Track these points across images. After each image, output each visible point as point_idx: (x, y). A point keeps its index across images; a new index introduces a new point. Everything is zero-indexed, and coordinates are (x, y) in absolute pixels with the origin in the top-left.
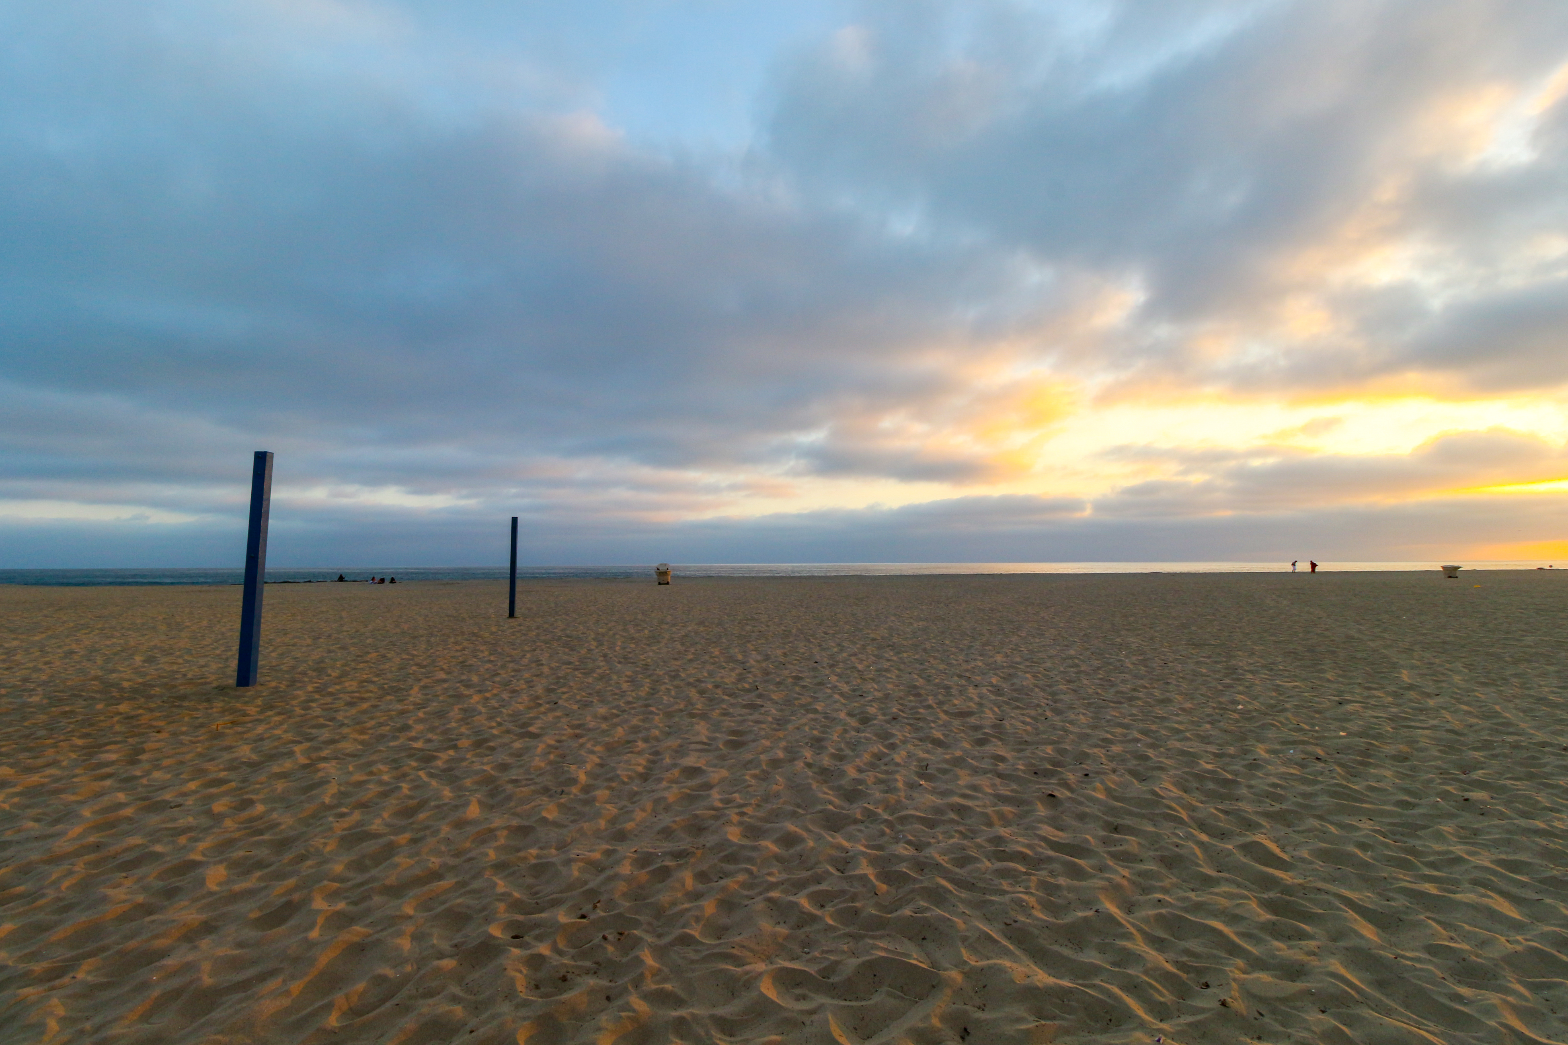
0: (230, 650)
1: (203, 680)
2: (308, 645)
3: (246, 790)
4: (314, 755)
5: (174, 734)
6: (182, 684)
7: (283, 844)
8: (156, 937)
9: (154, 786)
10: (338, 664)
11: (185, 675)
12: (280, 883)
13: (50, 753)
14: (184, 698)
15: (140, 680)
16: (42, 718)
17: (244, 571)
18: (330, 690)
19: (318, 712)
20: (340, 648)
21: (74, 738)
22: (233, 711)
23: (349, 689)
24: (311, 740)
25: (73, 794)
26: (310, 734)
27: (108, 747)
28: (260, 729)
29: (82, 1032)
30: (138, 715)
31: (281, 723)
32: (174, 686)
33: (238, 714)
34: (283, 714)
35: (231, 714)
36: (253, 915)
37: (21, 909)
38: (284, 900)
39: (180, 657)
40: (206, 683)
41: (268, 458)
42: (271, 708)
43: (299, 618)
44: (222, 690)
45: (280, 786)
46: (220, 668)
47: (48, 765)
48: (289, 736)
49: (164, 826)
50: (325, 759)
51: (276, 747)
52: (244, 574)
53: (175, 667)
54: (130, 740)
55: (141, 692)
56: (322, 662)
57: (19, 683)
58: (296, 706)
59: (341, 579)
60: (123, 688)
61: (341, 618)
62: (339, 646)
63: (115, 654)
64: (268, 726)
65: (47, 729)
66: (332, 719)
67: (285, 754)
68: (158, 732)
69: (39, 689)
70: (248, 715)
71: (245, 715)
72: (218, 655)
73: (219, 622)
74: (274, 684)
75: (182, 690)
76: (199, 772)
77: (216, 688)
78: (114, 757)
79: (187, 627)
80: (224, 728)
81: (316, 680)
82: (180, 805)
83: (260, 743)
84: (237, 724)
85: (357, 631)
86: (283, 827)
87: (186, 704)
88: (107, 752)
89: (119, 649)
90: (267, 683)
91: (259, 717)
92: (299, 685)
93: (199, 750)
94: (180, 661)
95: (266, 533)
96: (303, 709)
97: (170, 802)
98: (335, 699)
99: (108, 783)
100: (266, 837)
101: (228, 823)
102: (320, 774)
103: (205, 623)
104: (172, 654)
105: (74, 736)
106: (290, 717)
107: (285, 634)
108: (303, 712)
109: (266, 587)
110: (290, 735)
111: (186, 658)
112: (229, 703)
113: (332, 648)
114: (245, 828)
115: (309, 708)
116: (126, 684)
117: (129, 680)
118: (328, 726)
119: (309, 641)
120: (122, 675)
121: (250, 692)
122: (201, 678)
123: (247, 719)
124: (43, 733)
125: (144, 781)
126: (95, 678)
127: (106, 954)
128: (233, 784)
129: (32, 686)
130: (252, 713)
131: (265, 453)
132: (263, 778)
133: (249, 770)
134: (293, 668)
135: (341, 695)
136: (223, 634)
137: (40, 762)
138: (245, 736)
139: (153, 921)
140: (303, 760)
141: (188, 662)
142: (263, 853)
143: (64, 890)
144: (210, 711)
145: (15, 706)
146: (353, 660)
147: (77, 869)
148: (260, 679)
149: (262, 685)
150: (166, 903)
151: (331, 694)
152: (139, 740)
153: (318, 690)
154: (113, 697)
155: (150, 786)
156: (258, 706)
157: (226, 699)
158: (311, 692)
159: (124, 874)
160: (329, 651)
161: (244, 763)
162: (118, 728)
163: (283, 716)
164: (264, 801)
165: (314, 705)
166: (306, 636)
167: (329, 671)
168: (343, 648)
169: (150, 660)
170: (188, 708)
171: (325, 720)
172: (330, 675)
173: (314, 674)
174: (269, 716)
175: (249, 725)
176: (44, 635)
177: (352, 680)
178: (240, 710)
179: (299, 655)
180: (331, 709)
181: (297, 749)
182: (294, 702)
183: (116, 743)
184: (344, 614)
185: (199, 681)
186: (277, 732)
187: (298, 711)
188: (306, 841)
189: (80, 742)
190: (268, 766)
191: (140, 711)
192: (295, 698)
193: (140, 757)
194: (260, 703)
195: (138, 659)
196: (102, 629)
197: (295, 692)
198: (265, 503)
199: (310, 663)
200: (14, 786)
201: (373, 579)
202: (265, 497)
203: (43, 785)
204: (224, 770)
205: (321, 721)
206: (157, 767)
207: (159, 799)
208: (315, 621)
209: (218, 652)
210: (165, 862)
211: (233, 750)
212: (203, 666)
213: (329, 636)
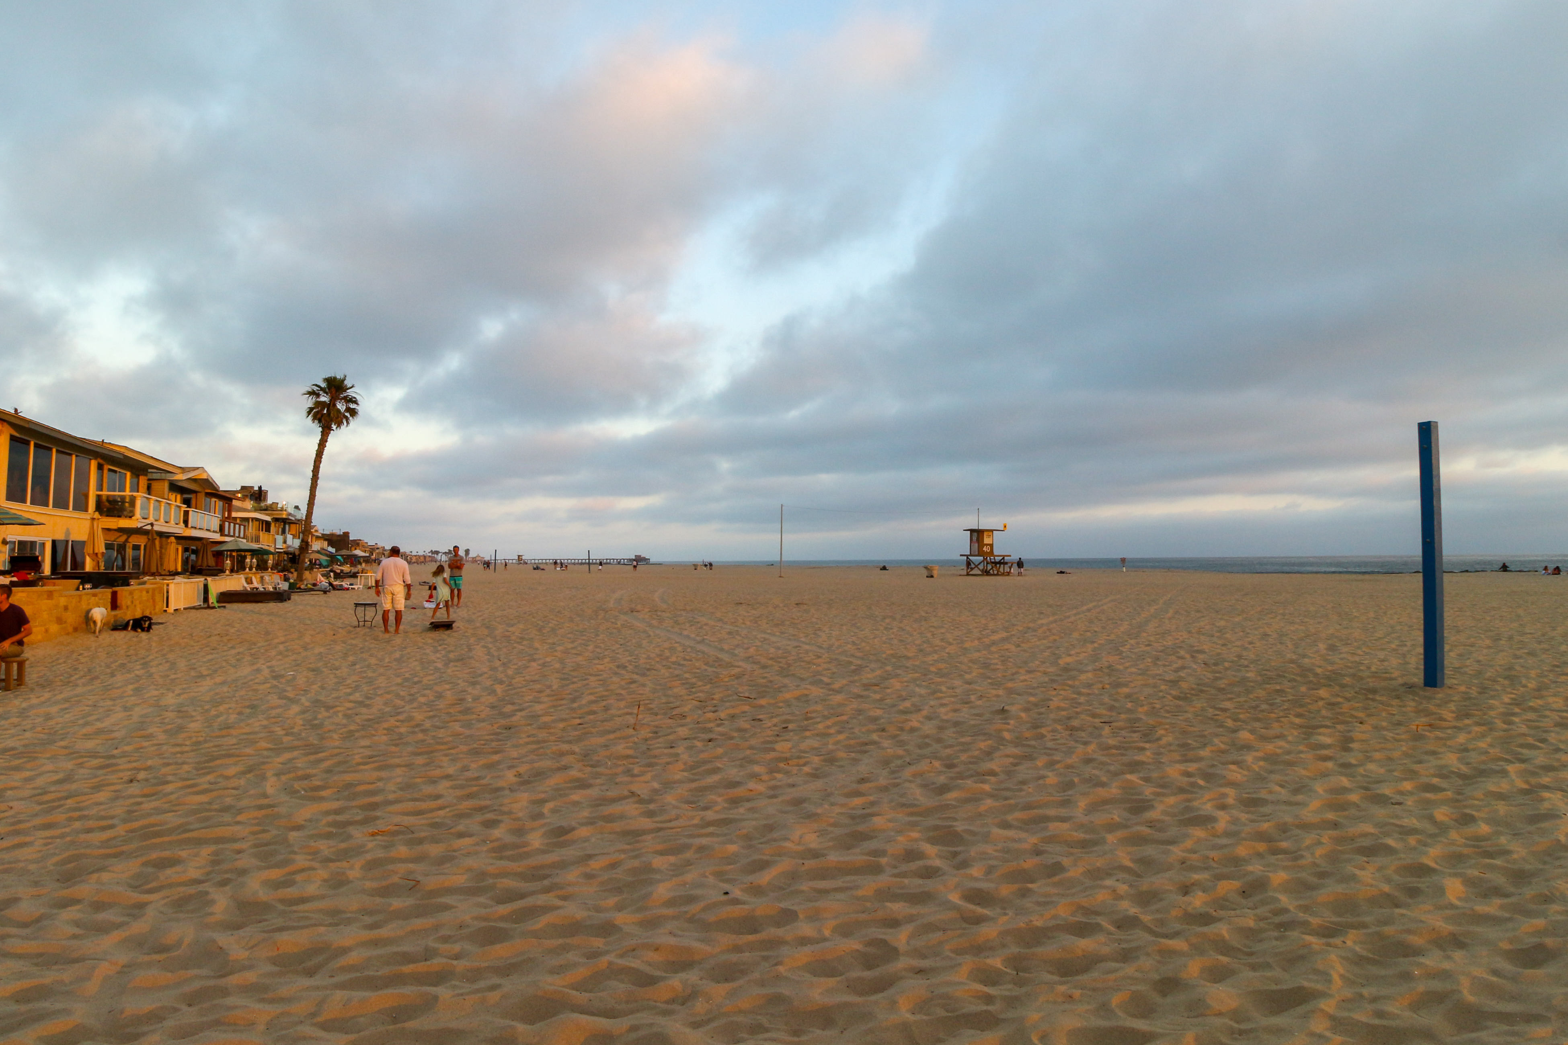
0: (1406, 645)
1: (1387, 675)
2: (1489, 647)
3: (1465, 803)
4: (1533, 781)
5: (1376, 728)
6: (1369, 677)
7: (1520, 877)
8: (1409, 931)
9: (1370, 777)
10: (1533, 674)
11: (1369, 668)
12: (1528, 920)
13: (1276, 729)
14: (1374, 691)
15: (1330, 668)
16: (1261, 693)
17: (1421, 559)
18: (1531, 704)
19: (1524, 729)
20: (1529, 654)
21: (1290, 716)
22: (1428, 713)
23: (1554, 706)
24: (1523, 761)
25: (1304, 769)
26: (1522, 754)
27: (1321, 730)
28: (1462, 738)
29: (1361, 996)
30: (1339, 703)
31: (1483, 736)
32: (1362, 678)
33: (1433, 717)
34: (1483, 725)
35: (1426, 716)
36: (1505, 946)
37: (1286, 864)
38: (1535, 940)
39: (1359, 648)
40: (1391, 679)
41: (1432, 427)
42: (1468, 716)
43: (1468, 614)
44: (1410, 687)
45: (1502, 808)
46: (1400, 663)
47: (1277, 737)
48: (1495, 751)
49: (1392, 821)
50: (1546, 787)
51: (1484, 762)
52: (1421, 562)
53: (1357, 659)
54: (1339, 727)
55: (1332, 679)
56: (1510, 668)
57: (1236, 659)
58: (1495, 718)
59: (1505, 568)
60: (1318, 674)
61: (1519, 616)
62: (1526, 651)
63: (1301, 639)
64: (1470, 736)
65: (1267, 704)
66: (1543, 741)
67: (1497, 772)
68: (1361, 723)
69: (1252, 666)
70: (1445, 720)
71: (1441, 719)
72: (1394, 650)
73: (1385, 613)
74: (1462, 688)
75: (1372, 683)
76: (1411, 774)
77: (1403, 685)
78: (1328, 741)
79: (1356, 617)
80: (1424, 730)
81: (1509, 690)
82: (1400, 804)
83: (1465, 754)
84: (1438, 728)
85: (1543, 635)
86: (1515, 856)
87: (1378, 698)
88: (1320, 734)
89: (1303, 635)
90: (1456, 686)
91: (1458, 725)
92: (1492, 693)
93: (1404, 749)
94: (1359, 652)
95: (1440, 514)
96: (1504, 723)
97: (1390, 798)
98: (1540, 716)
99: (1330, 765)
100: (1498, 862)
101: (1453, 835)
102: (1546, 805)
103: (1372, 615)
104: (1350, 644)
105: (1290, 714)
106: (1491, 730)
107: (1458, 632)
108: (1505, 726)
109: (1446, 577)
110: (1497, 750)
111: (1364, 650)
112: (1421, 703)
113: (1518, 653)
114: (1474, 846)
115: (1510, 723)
116: (1319, 670)
117: (1320, 667)
118: (1539, 748)
119: (1488, 642)
120: (1313, 661)
121: (1439, 694)
122: (1386, 673)
123: (1444, 724)
124: (1264, 706)
125: (1361, 770)
126: (1292, 661)
127: (1365, 931)
128: (1449, 794)
129: (1246, 663)
130: (1449, 719)
131: (1429, 422)
132: (1479, 794)
133: (1461, 782)
134: (1479, 673)
135: (1548, 713)
136: (1392, 627)
137: (1271, 733)
138: (1449, 743)
139: (1403, 915)
140: (1521, 784)
141: (1367, 654)
142: (1499, 880)
143: (1317, 856)
144: (1404, 709)
145: (1237, 679)
146: (1551, 671)
147: (1324, 841)
148: (1448, 682)
149: (1450, 688)
150: (1410, 901)
151: (1532, 709)
152: (1346, 728)
153: (1516, 703)
154: (1311, 682)
155: (1367, 776)
156: (1453, 712)
157: (1417, 698)
158: (1509, 704)
159: (1365, 859)
160: (1516, 657)
161: (1453, 772)
162: (1324, 712)
163: (1484, 728)
164: (1487, 821)
165: (1516, 719)
166: (1483, 636)
167: (1524, 681)
168: (1531, 654)
169: (1332, 648)
170: (1382, 703)
171: (1535, 740)
172: (1525, 686)
173: (1506, 682)
174: (1469, 725)
175: (1449, 731)
176: (1240, 618)
177: (1555, 695)
178: (1435, 713)
179: (1481, 658)
180: (1539, 727)
181: (1510, 768)
182: (1492, 713)
183: (1326, 727)
184: (1521, 612)
185: (1385, 675)
186: (1482, 745)
187: (1499, 724)
188: (1547, 880)
189: (1297, 721)
190: (1481, 782)
191: (1340, 700)
192: (1491, 708)
193: (1351, 745)
194: (1454, 708)
195: (1322, 646)
196: (1284, 615)
197: (1491, 701)
198: (1435, 480)
199: (1498, 668)
200: (1257, 751)
201: (1546, 568)
202: (1434, 473)
203: (1277, 755)
204: (1435, 776)
205: (1530, 740)
206: (1369, 759)
207: (1379, 792)
208: (1488, 618)
209: (1393, 646)
210: (1401, 859)
211: (1440, 756)
212: (1383, 661)
213: (1510, 638)
